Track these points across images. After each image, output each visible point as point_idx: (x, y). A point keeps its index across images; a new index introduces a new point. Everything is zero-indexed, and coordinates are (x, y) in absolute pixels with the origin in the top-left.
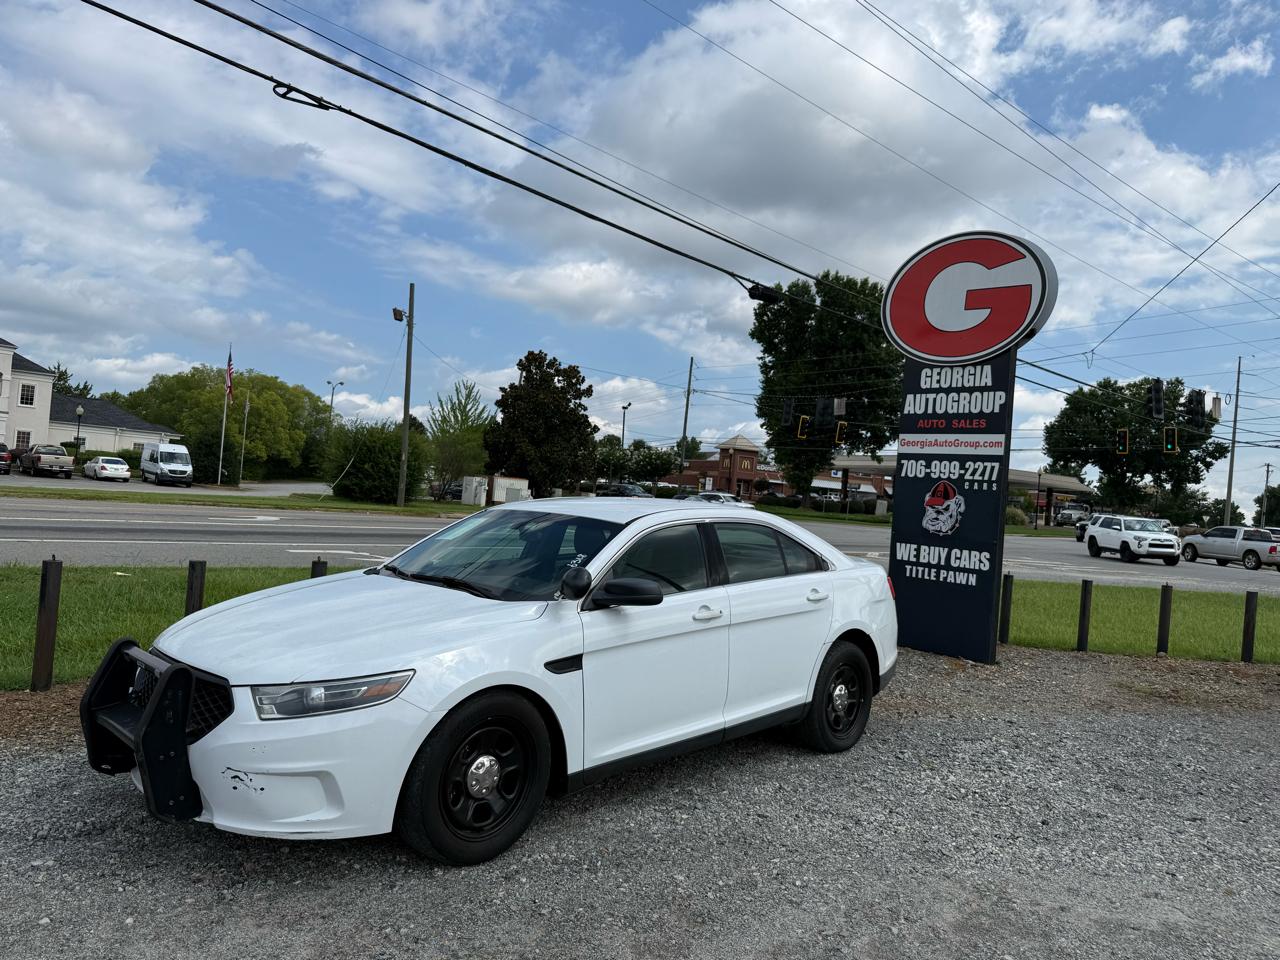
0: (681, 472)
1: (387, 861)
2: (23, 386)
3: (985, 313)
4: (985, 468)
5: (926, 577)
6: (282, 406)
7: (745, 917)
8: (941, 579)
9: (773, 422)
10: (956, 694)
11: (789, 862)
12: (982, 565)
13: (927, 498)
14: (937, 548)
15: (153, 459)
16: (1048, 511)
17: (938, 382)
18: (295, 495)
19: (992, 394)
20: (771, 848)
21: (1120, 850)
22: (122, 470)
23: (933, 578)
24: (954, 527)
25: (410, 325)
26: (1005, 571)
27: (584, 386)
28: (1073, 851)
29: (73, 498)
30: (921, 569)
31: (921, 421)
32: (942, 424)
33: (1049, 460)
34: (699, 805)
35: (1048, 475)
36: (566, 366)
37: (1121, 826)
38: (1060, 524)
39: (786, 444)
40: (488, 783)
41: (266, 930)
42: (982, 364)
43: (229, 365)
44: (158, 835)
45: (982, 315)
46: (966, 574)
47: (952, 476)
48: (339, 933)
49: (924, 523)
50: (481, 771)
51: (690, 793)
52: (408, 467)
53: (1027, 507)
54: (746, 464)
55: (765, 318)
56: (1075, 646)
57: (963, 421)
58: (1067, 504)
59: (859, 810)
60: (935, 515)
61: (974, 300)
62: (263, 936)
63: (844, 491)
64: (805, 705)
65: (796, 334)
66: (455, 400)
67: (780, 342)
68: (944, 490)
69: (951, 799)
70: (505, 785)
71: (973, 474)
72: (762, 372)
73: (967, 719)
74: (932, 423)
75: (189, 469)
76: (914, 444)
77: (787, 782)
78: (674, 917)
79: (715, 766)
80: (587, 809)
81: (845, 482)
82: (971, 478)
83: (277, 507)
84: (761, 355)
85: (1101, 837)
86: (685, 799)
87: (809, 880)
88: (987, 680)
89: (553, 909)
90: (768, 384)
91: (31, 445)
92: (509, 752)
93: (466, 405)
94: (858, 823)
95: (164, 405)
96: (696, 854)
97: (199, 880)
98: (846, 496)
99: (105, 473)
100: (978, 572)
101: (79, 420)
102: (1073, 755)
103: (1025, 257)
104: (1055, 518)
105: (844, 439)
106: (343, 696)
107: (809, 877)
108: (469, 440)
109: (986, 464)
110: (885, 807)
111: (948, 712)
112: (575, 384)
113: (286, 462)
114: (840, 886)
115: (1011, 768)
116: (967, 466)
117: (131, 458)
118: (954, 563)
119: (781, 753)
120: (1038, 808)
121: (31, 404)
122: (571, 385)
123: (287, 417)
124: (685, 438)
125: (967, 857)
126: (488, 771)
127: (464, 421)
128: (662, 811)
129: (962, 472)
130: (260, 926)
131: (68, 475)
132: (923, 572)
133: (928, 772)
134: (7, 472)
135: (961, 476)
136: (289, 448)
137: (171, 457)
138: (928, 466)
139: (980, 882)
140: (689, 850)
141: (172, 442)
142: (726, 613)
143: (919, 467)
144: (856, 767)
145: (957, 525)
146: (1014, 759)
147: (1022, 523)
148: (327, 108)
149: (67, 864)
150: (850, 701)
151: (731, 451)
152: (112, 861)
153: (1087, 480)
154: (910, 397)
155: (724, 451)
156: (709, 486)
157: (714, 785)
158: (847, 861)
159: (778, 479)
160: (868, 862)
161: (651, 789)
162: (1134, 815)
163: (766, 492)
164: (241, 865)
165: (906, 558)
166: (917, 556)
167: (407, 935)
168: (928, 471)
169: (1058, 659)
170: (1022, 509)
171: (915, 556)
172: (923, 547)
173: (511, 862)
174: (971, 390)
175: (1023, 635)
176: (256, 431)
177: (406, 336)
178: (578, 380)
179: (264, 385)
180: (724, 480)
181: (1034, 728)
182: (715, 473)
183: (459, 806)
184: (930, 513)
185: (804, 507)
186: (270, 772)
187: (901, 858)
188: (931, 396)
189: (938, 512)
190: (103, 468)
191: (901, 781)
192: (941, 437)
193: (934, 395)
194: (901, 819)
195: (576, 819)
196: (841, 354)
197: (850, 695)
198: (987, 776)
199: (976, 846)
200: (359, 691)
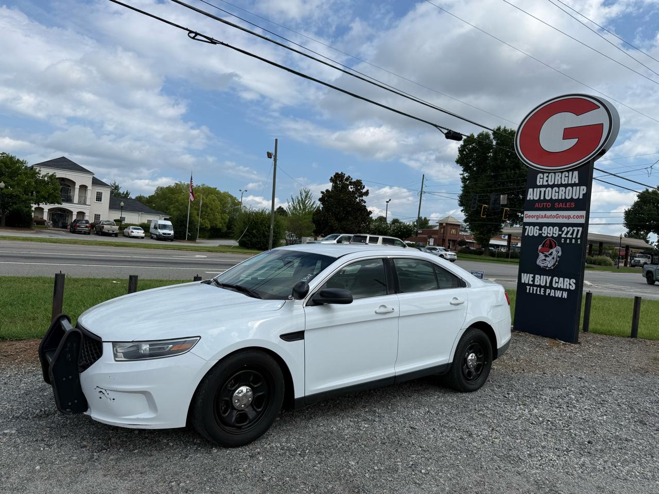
0: (417, 236)
1: (188, 442)
2: (97, 192)
3: (575, 141)
4: (574, 230)
5: (538, 293)
6: (217, 202)
7: (384, 491)
8: (547, 294)
9: (468, 209)
10: (550, 360)
11: (422, 457)
12: (571, 286)
13: (540, 248)
14: (545, 277)
15: (155, 228)
16: (626, 258)
17: (547, 181)
18: (221, 246)
19: (578, 187)
20: (413, 448)
21: (637, 463)
22: (141, 233)
23: (542, 294)
24: (555, 264)
25: (275, 160)
26: (585, 290)
27: (364, 190)
28: (605, 462)
29: (113, 246)
30: (535, 288)
31: (537, 204)
32: (549, 205)
33: (627, 230)
34: (377, 419)
35: (626, 239)
36: (355, 180)
37: (640, 447)
38: (633, 266)
39: (475, 221)
40: (245, 401)
41: (107, 479)
42: (573, 170)
43: (191, 182)
44: (75, 420)
45: (574, 142)
46: (561, 292)
47: (554, 235)
48: (145, 484)
49: (538, 263)
50: (240, 395)
51: (375, 412)
52: (274, 232)
53: (614, 256)
54: (453, 231)
55: (464, 152)
56: (630, 335)
57: (561, 204)
58: (638, 254)
59: (473, 427)
60: (544, 258)
61: (568, 133)
62: (104, 482)
63: (509, 246)
64: (448, 364)
65: (482, 161)
66: (300, 198)
67: (473, 165)
68: (550, 243)
69: (532, 423)
70: (256, 402)
71: (567, 234)
72: (462, 182)
73: (553, 375)
74: (543, 205)
75: (172, 232)
76: (533, 217)
77: (434, 408)
78: (341, 488)
79: (393, 396)
80: (311, 418)
81: (509, 241)
82: (565, 236)
83: (209, 251)
84: (462, 172)
85: (626, 454)
86: (370, 415)
87: (431, 470)
88: (571, 352)
89: (272, 477)
90: (466, 188)
91: (100, 220)
92: (259, 385)
93: (305, 201)
94: (470, 435)
95: (162, 202)
96: (366, 449)
97: (85, 446)
98: (509, 250)
99: (133, 234)
100: (569, 291)
101: (122, 209)
102: (617, 400)
103: (600, 107)
104: (630, 262)
105: (507, 217)
106: (159, 349)
107: (432, 468)
108: (305, 219)
109: (574, 228)
110: (490, 426)
111: (543, 370)
112: (360, 189)
113: (219, 230)
114: (449, 475)
115: (575, 407)
116: (563, 229)
117: (145, 227)
118: (554, 285)
119: (435, 392)
120: (587, 432)
121: (101, 201)
122: (357, 190)
123: (220, 208)
124: (419, 218)
125: (535, 461)
126: (245, 395)
127: (304, 209)
128: (354, 422)
129: (560, 233)
130: (105, 476)
131: (116, 235)
132: (537, 290)
133: (521, 406)
134: (89, 234)
135: (560, 235)
136: (221, 223)
137: (164, 227)
138: (541, 229)
139: (539, 479)
140: (363, 446)
141: (165, 219)
142: (396, 309)
143: (535, 230)
144: (478, 401)
145: (557, 263)
146: (577, 401)
147: (610, 265)
148: (215, 43)
149: (22, 433)
150: (478, 363)
151: (444, 224)
152: (45, 433)
153: (650, 241)
154: (531, 190)
155: (441, 224)
156: (432, 243)
157: (390, 408)
158: (457, 459)
159: (471, 239)
160: (471, 460)
161: (352, 408)
162: (650, 441)
163: (464, 247)
164: (110, 439)
165: (527, 282)
166: (533, 281)
167: (183, 487)
168: (541, 232)
169: (618, 342)
170: (610, 257)
171: (532, 281)
172: (537, 276)
173: (257, 447)
174: (566, 186)
175: (599, 327)
176: (205, 215)
177: (273, 165)
178: (361, 187)
179: (209, 192)
180: (441, 240)
181: (595, 382)
182: (436, 236)
183: (226, 414)
184: (541, 256)
185: (485, 255)
186: (118, 390)
187: (492, 459)
188: (543, 190)
189: (546, 256)
190: (132, 232)
191: (503, 411)
192: (548, 213)
193: (545, 189)
194: (498, 434)
195: (303, 424)
196: (507, 171)
197: (478, 359)
198: (558, 411)
199: (542, 455)
200: (168, 347)
